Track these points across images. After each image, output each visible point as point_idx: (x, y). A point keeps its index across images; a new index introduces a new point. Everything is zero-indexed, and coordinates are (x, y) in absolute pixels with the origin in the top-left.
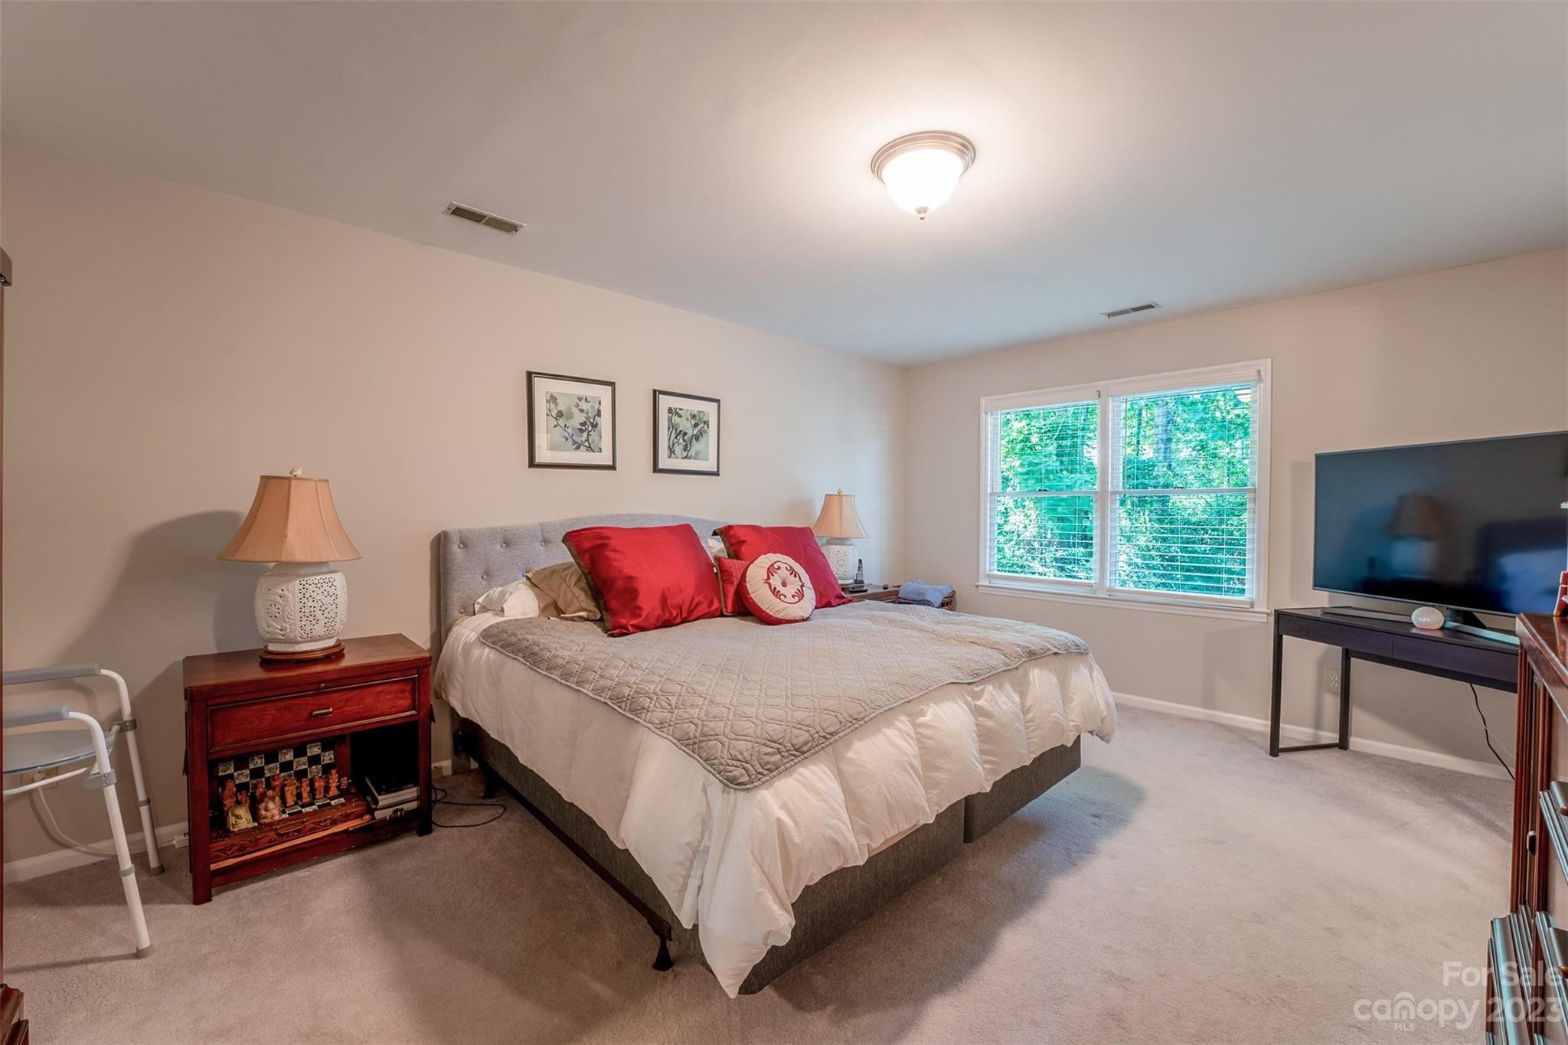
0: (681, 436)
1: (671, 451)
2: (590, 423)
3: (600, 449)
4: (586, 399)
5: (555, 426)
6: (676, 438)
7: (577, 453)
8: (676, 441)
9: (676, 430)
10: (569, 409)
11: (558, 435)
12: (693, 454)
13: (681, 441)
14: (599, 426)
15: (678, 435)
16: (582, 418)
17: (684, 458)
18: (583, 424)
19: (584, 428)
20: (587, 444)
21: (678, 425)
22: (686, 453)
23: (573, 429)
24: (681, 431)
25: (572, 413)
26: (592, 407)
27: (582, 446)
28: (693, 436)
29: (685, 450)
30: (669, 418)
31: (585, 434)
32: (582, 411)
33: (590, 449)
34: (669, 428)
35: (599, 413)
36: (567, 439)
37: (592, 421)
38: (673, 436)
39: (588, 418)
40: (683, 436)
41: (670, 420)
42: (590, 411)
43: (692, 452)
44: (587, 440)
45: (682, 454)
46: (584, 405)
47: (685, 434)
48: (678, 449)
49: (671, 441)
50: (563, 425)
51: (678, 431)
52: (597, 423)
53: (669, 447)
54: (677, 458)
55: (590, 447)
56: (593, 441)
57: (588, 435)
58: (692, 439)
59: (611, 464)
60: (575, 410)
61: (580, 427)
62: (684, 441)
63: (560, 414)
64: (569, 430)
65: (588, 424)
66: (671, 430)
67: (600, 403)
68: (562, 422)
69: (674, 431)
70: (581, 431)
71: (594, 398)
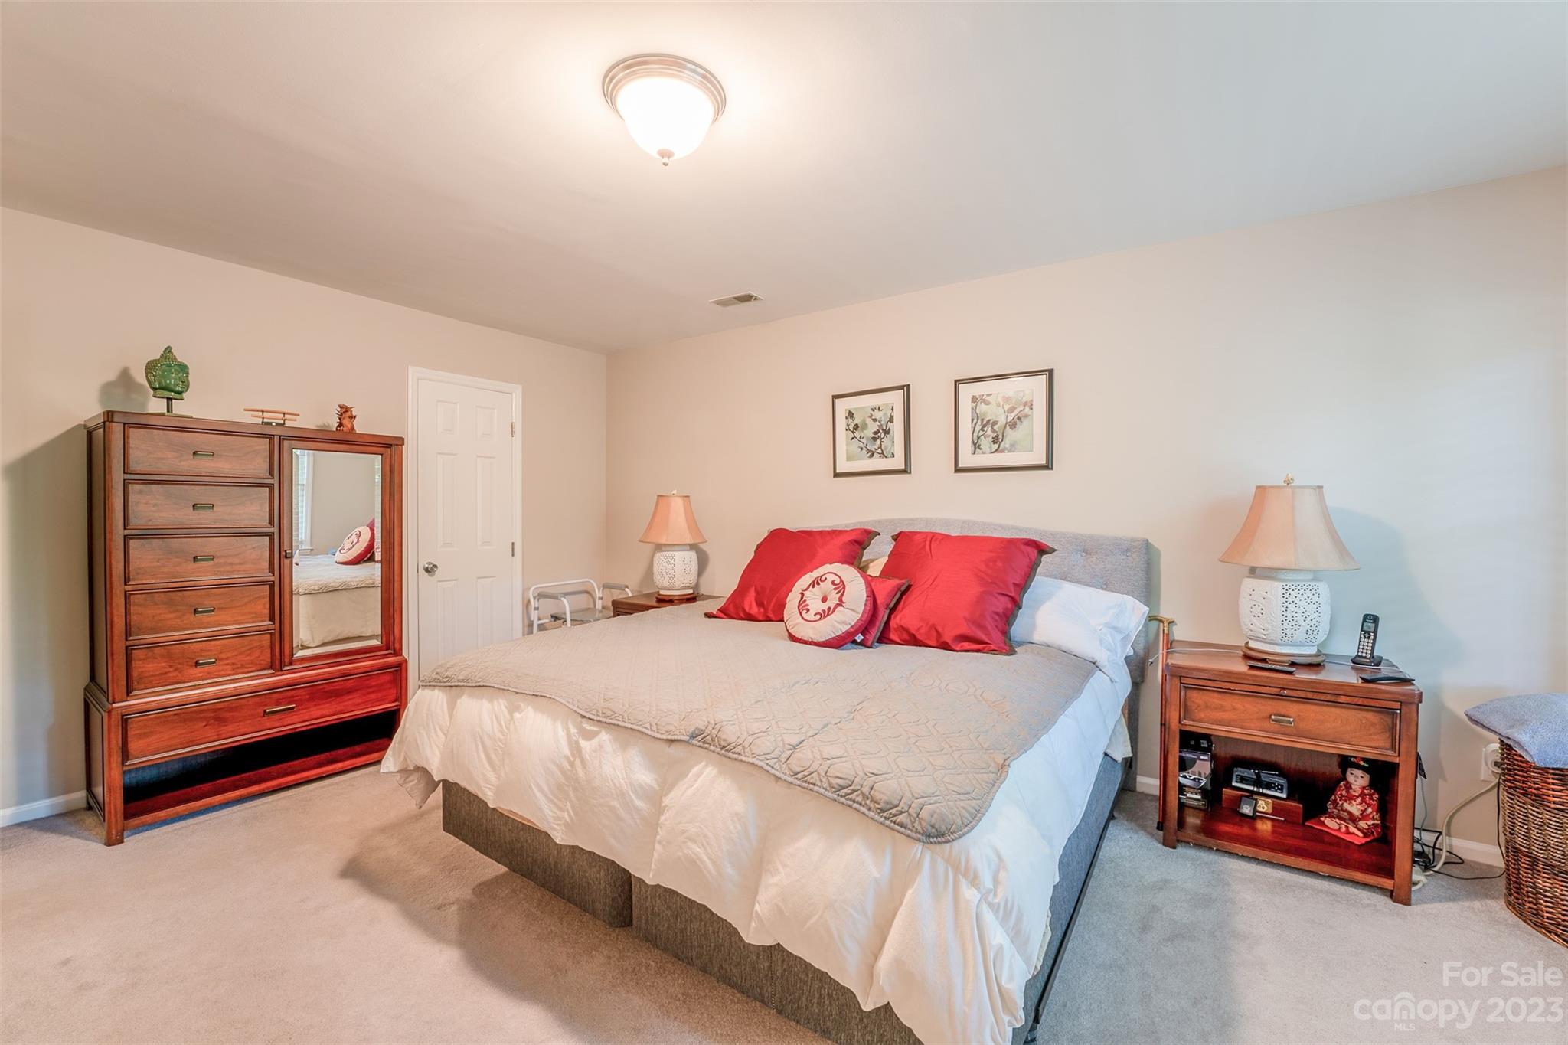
0: (989, 427)
1: (976, 446)
2: (883, 430)
3: (893, 454)
4: (879, 408)
5: (853, 438)
6: (982, 429)
7: (871, 460)
8: (982, 433)
9: (982, 420)
10: (864, 421)
11: (855, 446)
12: (1007, 446)
13: (989, 432)
14: (891, 432)
15: (984, 426)
16: (874, 427)
17: (994, 452)
18: (876, 433)
19: (877, 436)
20: (880, 451)
21: (985, 414)
22: (996, 446)
23: (867, 439)
24: (989, 421)
25: (866, 425)
26: (885, 414)
27: (875, 454)
28: (1007, 423)
29: (994, 442)
30: (972, 408)
31: (878, 442)
32: (875, 420)
33: (883, 455)
34: (973, 420)
35: (891, 420)
36: (862, 449)
37: (884, 428)
38: (978, 428)
39: (881, 426)
40: (992, 428)
41: (974, 410)
42: (883, 419)
43: (1006, 444)
44: (880, 447)
45: (990, 447)
46: (877, 415)
47: (995, 423)
48: (985, 443)
49: (975, 435)
50: (858, 437)
51: (985, 422)
52: (889, 429)
53: (973, 442)
54: (983, 453)
55: (883, 453)
56: (886, 448)
57: (881, 442)
58: (1005, 427)
59: (903, 467)
60: (869, 421)
61: (873, 436)
62: (994, 431)
63: (856, 427)
64: (864, 441)
65: (881, 431)
66: (974, 422)
67: (892, 409)
68: (857, 434)
69: (979, 423)
70: (874, 439)
71: (887, 405)
